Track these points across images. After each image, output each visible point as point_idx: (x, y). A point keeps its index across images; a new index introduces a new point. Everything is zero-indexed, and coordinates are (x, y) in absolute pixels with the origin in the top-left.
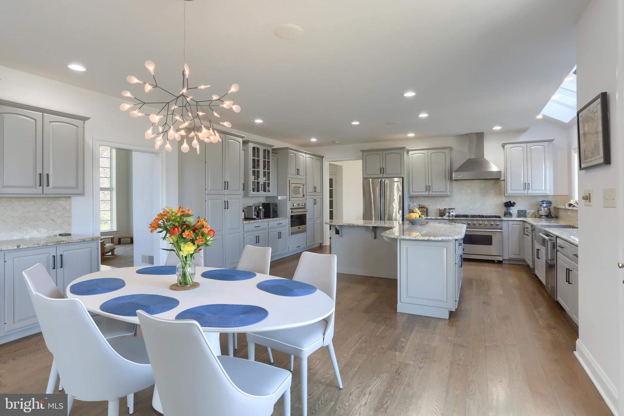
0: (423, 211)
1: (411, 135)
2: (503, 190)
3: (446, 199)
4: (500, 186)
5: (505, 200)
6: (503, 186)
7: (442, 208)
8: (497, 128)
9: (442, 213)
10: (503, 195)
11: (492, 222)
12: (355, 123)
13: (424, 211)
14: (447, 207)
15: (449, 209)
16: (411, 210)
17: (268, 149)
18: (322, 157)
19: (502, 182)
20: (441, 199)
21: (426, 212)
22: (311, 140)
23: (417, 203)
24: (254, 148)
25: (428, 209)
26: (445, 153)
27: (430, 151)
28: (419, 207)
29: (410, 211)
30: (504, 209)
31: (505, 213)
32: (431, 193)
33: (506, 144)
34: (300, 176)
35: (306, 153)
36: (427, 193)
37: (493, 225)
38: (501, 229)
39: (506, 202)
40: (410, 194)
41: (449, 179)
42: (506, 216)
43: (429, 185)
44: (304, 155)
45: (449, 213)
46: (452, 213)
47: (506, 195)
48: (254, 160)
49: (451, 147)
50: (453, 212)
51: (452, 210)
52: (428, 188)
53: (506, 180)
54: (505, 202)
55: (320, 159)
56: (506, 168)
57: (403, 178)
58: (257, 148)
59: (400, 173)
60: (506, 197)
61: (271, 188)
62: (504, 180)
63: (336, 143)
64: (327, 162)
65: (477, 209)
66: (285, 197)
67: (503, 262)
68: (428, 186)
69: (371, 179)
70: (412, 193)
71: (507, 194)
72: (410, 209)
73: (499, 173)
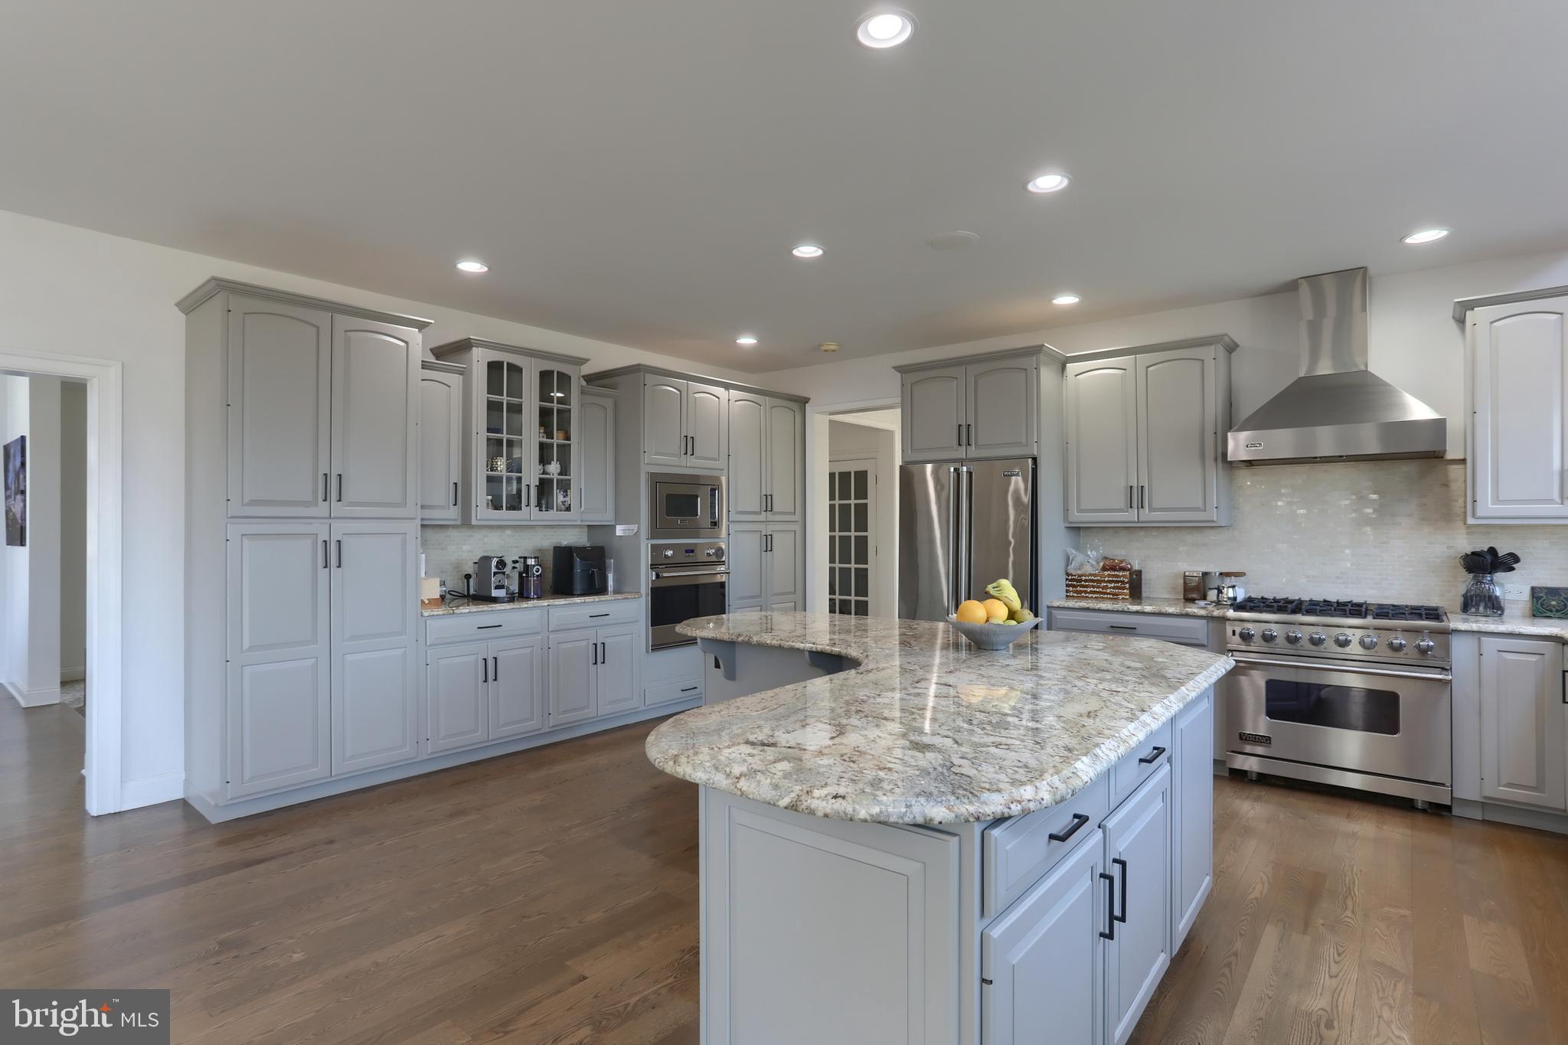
0: (1118, 582)
1: (1066, 300)
2: (1461, 501)
3: (1211, 537)
4: (1446, 485)
5: (1466, 544)
6: (1456, 487)
7: (1195, 568)
8: (1426, 236)
9: (1195, 589)
10: (1461, 523)
11: (1399, 635)
12: (807, 251)
13: (1123, 582)
14: (1215, 569)
15: (1221, 574)
16: (1072, 575)
17: (560, 370)
18: (803, 402)
19: (1455, 471)
20: (1190, 538)
21: (1127, 586)
22: (738, 341)
23: (1098, 551)
24: (494, 367)
25: (1139, 573)
26: (1203, 360)
27: (1144, 359)
28: (1101, 564)
29: (1071, 580)
30: (1464, 582)
31: (1465, 596)
32: (1146, 514)
33: (1470, 305)
34: (697, 458)
35: (727, 387)
36: (1131, 515)
37: (1405, 650)
38: (1443, 669)
39: (1473, 553)
40: (1070, 520)
41: (1216, 459)
42: (1473, 610)
43: (1140, 485)
44: (720, 391)
45: (1220, 591)
46: (1231, 590)
47: (1470, 521)
48: (493, 407)
49: (1226, 335)
50: (1233, 587)
51: (1233, 580)
52: (1136, 496)
53: (1469, 461)
54: (1469, 550)
55: (794, 406)
56: (1473, 406)
57: (1035, 460)
58: (508, 363)
59: (1024, 441)
60: (1471, 529)
61: (573, 497)
62: (1463, 461)
63: (826, 351)
64: (818, 415)
65: (1338, 578)
66: (635, 527)
67: (1456, 811)
68: (1135, 490)
69: (929, 467)
70: (1076, 516)
71: (1474, 515)
72: (1070, 571)
73: (1438, 427)
